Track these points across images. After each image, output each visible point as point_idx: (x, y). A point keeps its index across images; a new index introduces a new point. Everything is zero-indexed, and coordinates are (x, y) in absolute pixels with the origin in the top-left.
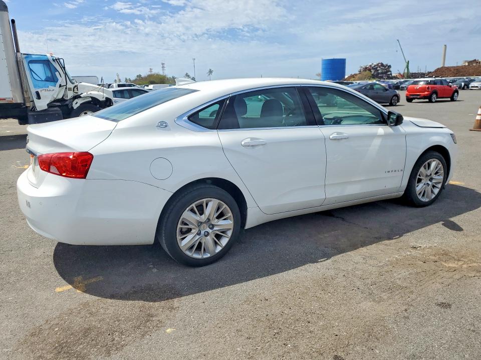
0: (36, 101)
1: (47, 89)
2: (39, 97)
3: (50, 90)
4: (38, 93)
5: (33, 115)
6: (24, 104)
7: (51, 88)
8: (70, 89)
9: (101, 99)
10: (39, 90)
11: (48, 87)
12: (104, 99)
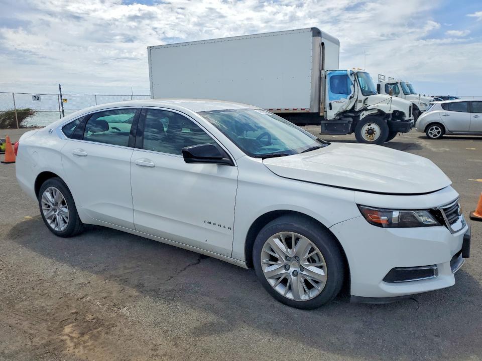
0: (328, 110)
1: (338, 100)
2: (331, 109)
3: (341, 102)
4: (330, 105)
5: (325, 124)
6: (318, 113)
7: (342, 99)
8: (360, 101)
9: (387, 112)
10: (332, 102)
11: (340, 99)
12: (392, 112)
